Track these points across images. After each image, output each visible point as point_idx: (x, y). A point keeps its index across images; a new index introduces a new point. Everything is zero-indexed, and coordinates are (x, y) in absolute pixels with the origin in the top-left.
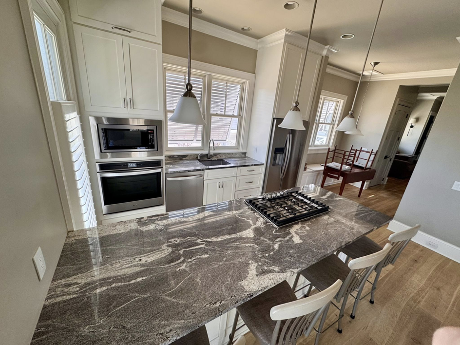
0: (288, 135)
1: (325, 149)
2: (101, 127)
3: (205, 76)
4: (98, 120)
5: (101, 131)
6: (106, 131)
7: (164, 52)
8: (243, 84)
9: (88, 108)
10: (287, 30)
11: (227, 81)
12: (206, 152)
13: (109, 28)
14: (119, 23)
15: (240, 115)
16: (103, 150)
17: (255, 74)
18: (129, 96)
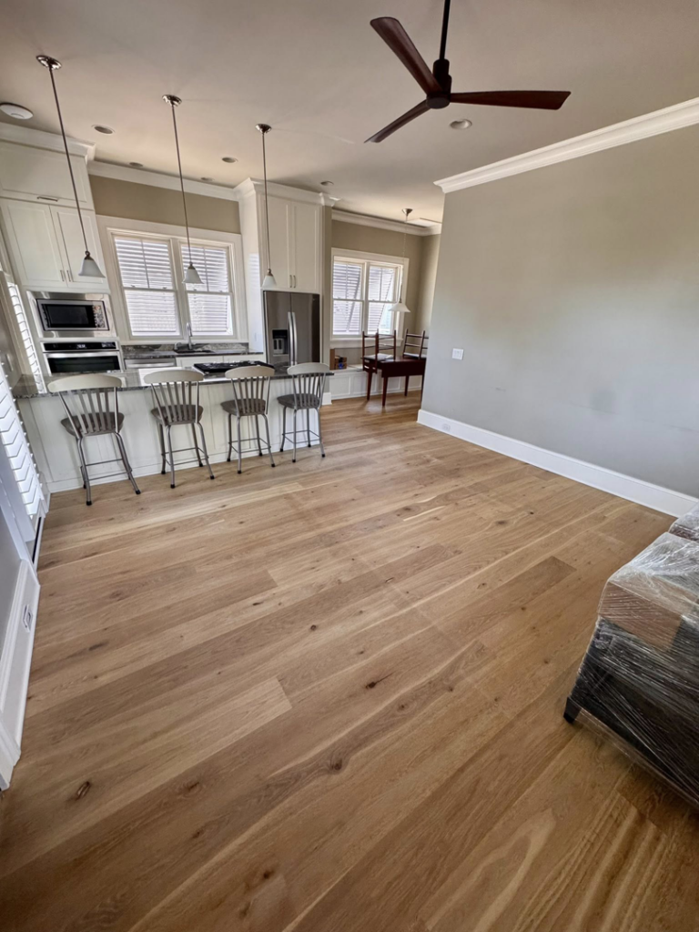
0: (289, 313)
1: (359, 341)
2: (41, 302)
3: (169, 241)
4: (37, 295)
5: (41, 307)
6: (46, 307)
7: (97, 213)
8: (228, 248)
9: (24, 283)
10: (252, 179)
11: (203, 246)
12: (185, 341)
13: (35, 199)
14: (43, 192)
15: (231, 291)
16: (46, 328)
17: (239, 233)
18: (66, 269)
